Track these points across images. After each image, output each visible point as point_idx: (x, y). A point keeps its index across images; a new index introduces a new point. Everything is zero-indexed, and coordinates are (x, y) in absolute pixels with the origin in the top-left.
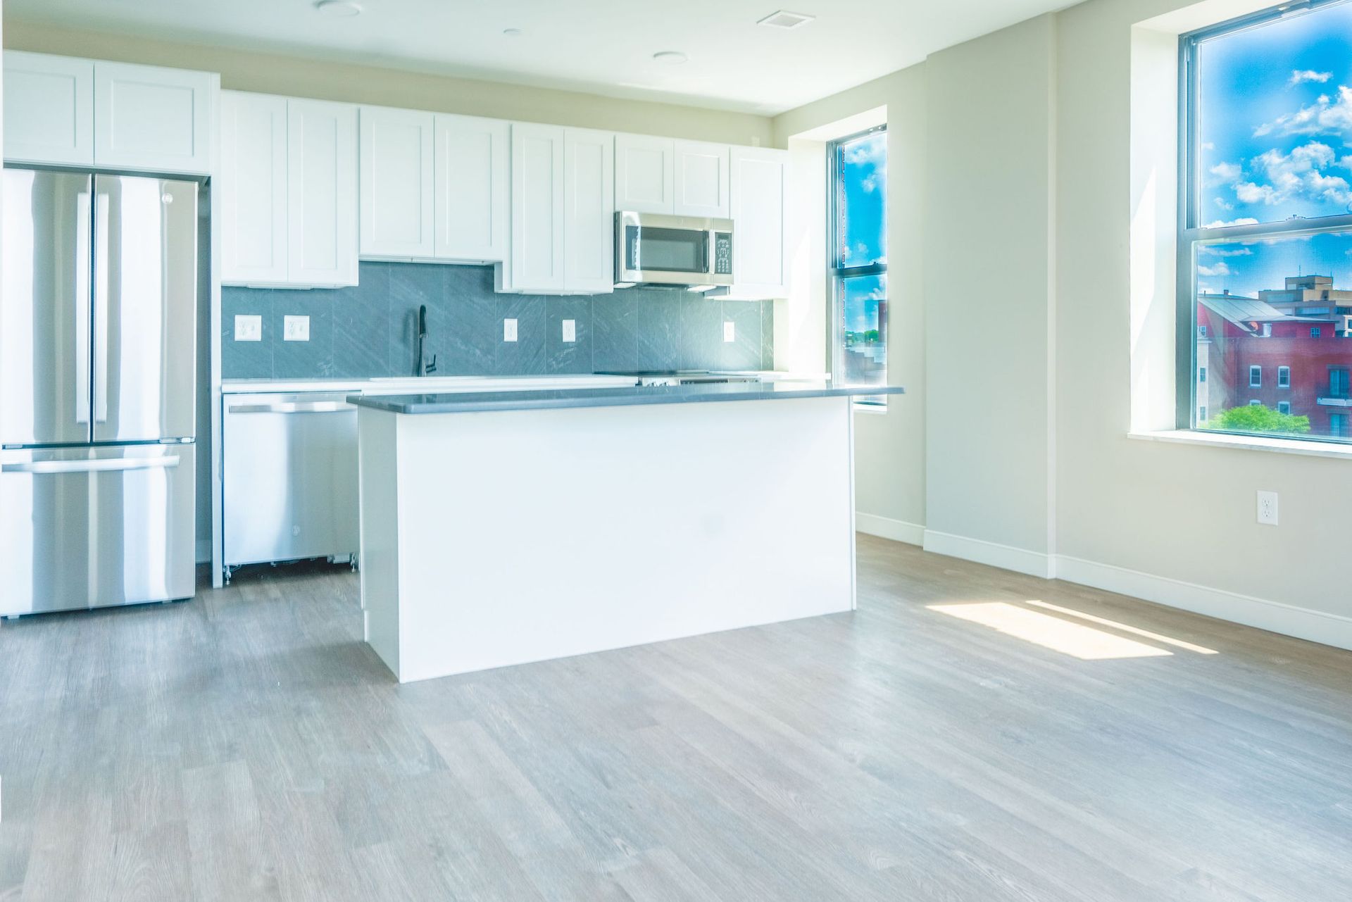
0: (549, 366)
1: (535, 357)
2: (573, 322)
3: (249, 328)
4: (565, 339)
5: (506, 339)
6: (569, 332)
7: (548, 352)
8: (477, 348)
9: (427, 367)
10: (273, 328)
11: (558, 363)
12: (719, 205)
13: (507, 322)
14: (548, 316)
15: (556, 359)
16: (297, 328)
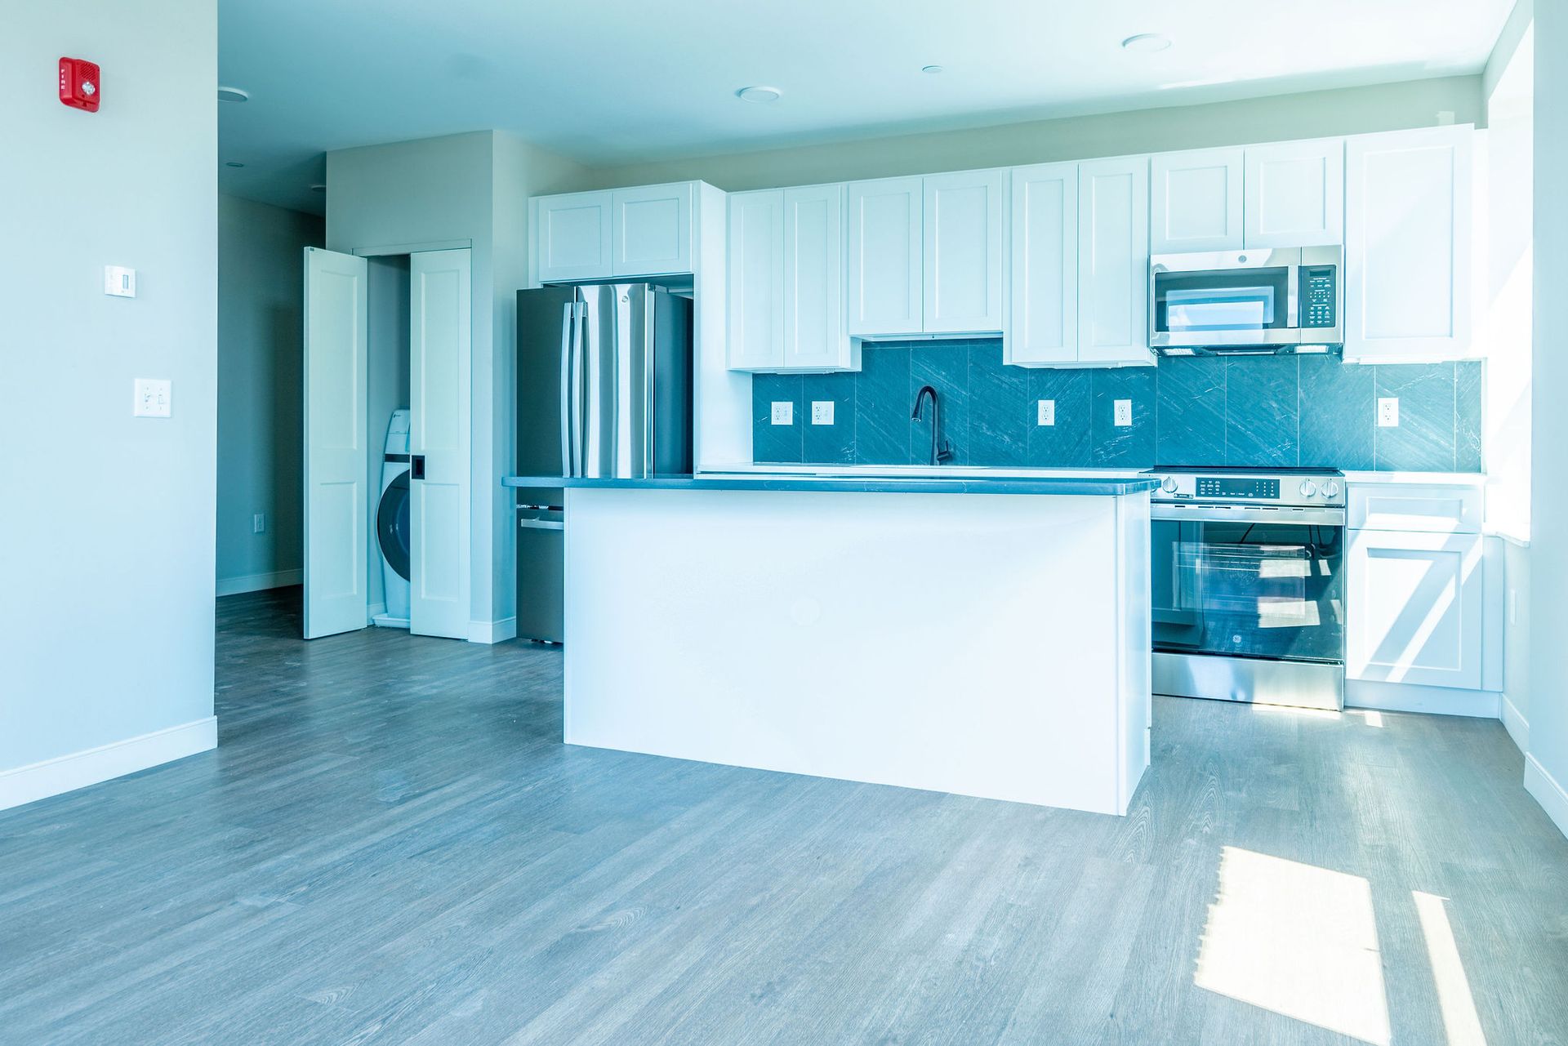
0: (1096, 456)
1: (1077, 445)
2: (1128, 403)
3: (782, 413)
4: (1118, 422)
5: (1041, 422)
6: (1123, 413)
7: (1094, 438)
8: (1007, 434)
9: (940, 454)
10: (803, 413)
11: (1108, 453)
12: (1324, 228)
13: (1041, 403)
14: (1094, 396)
15: (1105, 448)
16: (823, 413)
